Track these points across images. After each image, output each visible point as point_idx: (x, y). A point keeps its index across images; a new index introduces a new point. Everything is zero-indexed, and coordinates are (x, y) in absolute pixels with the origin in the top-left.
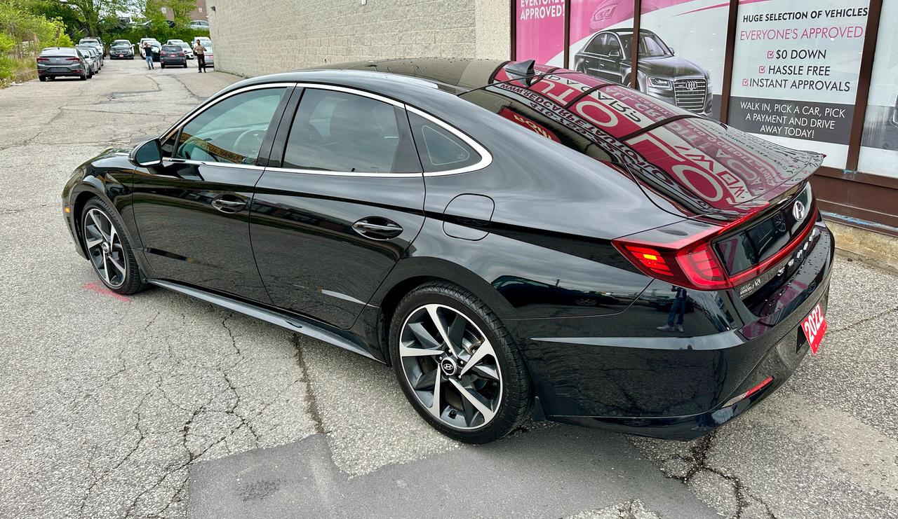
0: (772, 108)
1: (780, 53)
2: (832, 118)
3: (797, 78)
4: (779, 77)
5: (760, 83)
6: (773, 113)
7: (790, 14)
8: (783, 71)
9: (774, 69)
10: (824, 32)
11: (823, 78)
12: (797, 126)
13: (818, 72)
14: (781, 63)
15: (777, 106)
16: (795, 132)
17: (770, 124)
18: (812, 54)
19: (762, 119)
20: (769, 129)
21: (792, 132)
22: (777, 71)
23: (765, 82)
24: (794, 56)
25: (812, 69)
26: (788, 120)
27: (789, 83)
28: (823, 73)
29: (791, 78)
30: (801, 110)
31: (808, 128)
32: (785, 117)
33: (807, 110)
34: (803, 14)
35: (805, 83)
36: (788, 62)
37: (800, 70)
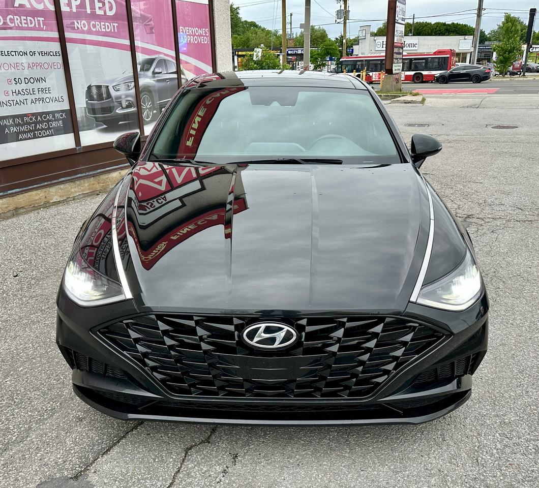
0: (23, 120)
1: (17, 80)
2: (61, 120)
3: (33, 97)
4: (21, 98)
5: (8, 104)
6: (24, 124)
7: (15, 52)
8: (22, 93)
9: (16, 92)
10: (40, 65)
11: (48, 95)
12: (43, 129)
13: (44, 91)
14: (19, 87)
15: (25, 119)
16: (42, 133)
17: (24, 132)
18: (38, 80)
19: (17, 130)
20: (25, 136)
21: (40, 134)
22: (18, 93)
23: (11, 102)
24: (27, 82)
25: (40, 90)
26: (36, 126)
27: (29, 102)
28: (47, 92)
29: (29, 97)
30: (41, 118)
31: (49, 128)
32: (33, 125)
33: (45, 118)
34: (24, 53)
35: (39, 100)
36: (24, 86)
37: (33, 91)
